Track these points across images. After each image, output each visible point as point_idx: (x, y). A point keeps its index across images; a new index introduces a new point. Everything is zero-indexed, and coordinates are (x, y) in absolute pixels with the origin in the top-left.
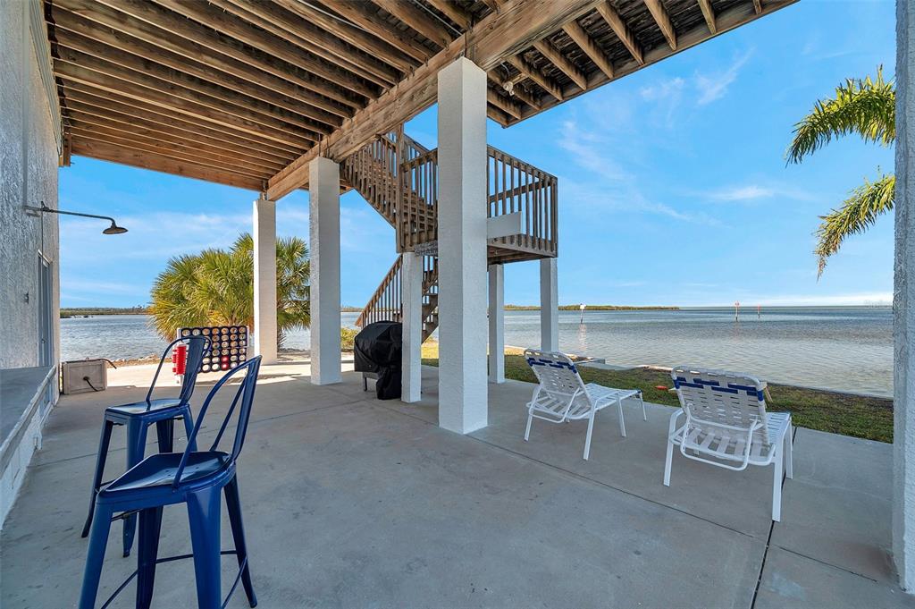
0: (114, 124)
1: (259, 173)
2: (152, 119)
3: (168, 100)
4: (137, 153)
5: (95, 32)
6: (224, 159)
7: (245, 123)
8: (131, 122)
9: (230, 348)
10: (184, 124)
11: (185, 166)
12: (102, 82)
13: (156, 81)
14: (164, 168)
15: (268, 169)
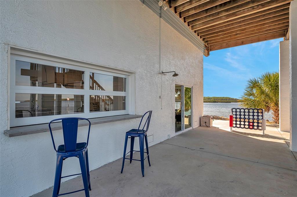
0: (215, 36)
1: (281, 28)
2: (221, 29)
3: (220, 19)
4: (227, 43)
5: (190, 12)
6: (257, 30)
7: (253, 8)
8: (217, 34)
9: (254, 119)
10: (232, 24)
11: (244, 40)
12: (202, 26)
13: (213, 15)
14: (236, 45)
15: (284, 23)
